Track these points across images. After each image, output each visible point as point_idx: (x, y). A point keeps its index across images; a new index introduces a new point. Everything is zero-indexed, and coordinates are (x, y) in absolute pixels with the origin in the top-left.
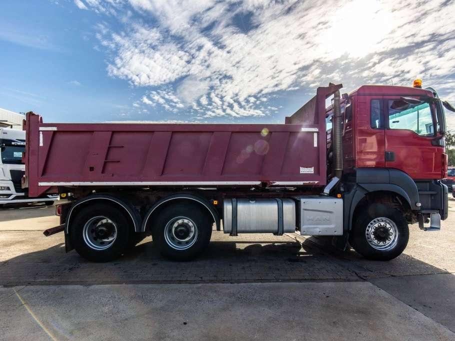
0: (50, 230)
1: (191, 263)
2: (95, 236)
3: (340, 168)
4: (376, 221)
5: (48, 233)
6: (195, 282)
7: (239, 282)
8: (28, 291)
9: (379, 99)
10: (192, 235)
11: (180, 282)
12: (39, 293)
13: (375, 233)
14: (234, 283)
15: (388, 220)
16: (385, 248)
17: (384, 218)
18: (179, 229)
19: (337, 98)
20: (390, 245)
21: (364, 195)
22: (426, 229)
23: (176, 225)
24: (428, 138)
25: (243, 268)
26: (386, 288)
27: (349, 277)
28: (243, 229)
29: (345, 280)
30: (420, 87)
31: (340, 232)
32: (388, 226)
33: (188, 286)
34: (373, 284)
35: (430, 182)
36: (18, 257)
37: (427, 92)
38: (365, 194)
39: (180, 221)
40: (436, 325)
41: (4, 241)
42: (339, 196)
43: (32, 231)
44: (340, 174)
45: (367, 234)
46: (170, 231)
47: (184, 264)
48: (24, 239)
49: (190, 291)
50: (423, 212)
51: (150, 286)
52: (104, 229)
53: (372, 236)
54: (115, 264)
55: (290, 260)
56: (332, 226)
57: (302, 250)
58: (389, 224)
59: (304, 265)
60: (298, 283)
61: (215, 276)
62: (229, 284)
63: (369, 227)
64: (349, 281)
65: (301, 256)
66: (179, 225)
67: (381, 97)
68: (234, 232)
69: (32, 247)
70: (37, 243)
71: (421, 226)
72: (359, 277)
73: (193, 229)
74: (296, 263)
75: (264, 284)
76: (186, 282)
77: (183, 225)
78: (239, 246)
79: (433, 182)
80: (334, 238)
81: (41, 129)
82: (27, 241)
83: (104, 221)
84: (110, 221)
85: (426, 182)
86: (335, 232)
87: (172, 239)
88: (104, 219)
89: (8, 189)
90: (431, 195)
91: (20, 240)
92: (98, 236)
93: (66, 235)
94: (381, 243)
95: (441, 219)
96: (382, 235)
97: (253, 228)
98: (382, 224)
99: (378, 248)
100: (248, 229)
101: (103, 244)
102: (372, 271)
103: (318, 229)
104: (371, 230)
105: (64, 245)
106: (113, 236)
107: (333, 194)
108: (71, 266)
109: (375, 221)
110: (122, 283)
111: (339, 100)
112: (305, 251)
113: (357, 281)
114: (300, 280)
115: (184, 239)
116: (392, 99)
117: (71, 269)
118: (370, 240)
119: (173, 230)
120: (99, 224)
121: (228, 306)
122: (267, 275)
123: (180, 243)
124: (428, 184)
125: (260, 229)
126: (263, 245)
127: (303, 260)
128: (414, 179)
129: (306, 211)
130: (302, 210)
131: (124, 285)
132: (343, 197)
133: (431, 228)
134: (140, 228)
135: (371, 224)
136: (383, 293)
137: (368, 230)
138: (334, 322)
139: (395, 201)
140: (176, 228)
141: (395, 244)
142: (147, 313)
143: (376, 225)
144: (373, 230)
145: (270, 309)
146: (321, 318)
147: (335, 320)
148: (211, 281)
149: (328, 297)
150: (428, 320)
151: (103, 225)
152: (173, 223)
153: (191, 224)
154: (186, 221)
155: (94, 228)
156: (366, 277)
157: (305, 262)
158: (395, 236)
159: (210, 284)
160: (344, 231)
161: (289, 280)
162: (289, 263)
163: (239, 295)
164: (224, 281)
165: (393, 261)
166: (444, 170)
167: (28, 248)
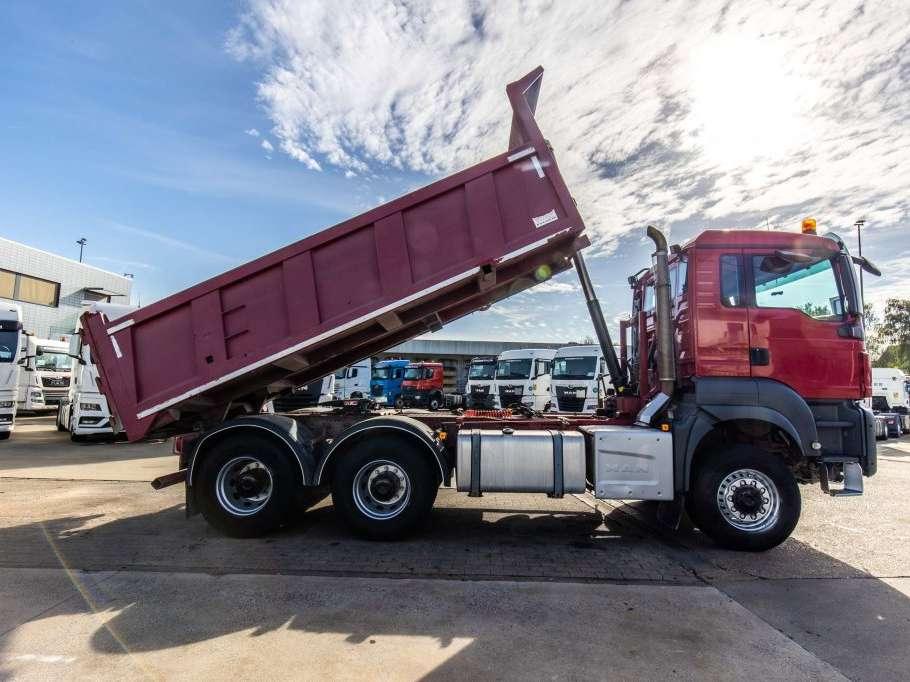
0: (162, 478)
1: (397, 544)
2: (236, 491)
3: (670, 376)
4: (738, 476)
5: (159, 484)
6: (400, 576)
7: (476, 578)
8: (121, 580)
9: (735, 254)
10: (401, 493)
11: (375, 575)
12: (138, 584)
13: (734, 499)
14: (467, 580)
15: (760, 475)
16: (757, 526)
17: (752, 472)
18: (380, 482)
19: (661, 253)
20: (766, 521)
21: (712, 428)
22: (834, 493)
23: (374, 475)
24: (831, 324)
25: (490, 556)
26: (743, 598)
27: (679, 579)
28: (491, 484)
29: (669, 583)
30: (814, 232)
31: (667, 494)
32: (759, 486)
33: (386, 581)
34: (721, 591)
35: (838, 404)
36: (108, 524)
37: (825, 241)
38: (713, 425)
39: (382, 469)
40: (820, 664)
41: (87, 499)
42: (665, 427)
43: (134, 482)
44: (670, 388)
45: (721, 500)
46: (363, 486)
47: (385, 545)
48: (119, 496)
49: (389, 590)
50: (826, 459)
51: (322, 579)
52: (253, 479)
53: (730, 504)
54: (268, 542)
55: (577, 545)
56: (654, 483)
57: (603, 528)
58: (761, 481)
59: (600, 553)
60: (581, 585)
61: (436, 568)
62: (460, 582)
63: (724, 486)
64: (678, 584)
65: (598, 537)
66: (380, 476)
67: (739, 251)
68: (475, 489)
69: (132, 509)
70: (140, 502)
71: (825, 487)
72: (698, 578)
73: (403, 483)
74: (585, 550)
75: (521, 583)
76: (385, 574)
77: (387, 475)
78: (488, 517)
79: (845, 404)
80: (660, 506)
81: (110, 331)
82: (123, 498)
83: (253, 466)
84: (262, 466)
85: (834, 404)
86: (659, 493)
87: (367, 500)
88: (252, 461)
89: (98, 408)
90: (844, 429)
91: (113, 496)
92: (242, 490)
93: (188, 488)
94: (748, 518)
95: (864, 474)
96: (748, 501)
97: (508, 483)
98: (749, 481)
99: (742, 527)
100: (500, 484)
101: (248, 505)
102: (725, 569)
103: (626, 488)
104: (727, 491)
105: (184, 508)
106: (265, 492)
107: (656, 423)
108: (193, 543)
109: (734, 477)
110: (275, 573)
111: (665, 257)
112: (606, 529)
113: (694, 584)
114: (585, 580)
115: (388, 500)
116: (759, 255)
117: (192, 548)
118: (726, 511)
119: (369, 483)
120: (245, 470)
121: (450, 617)
122: (529, 569)
123: (380, 508)
124: (836, 408)
125: (521, 484)
126: (532, 516)
127: (602, 546)
128: (804, 398)
129: (603, 455)
130: (597, 452)
131: (278, 576)
132: (671, 430)
133: (846, 492)
134: (312, 477)
135: (728, 481)
136: (735, 606)
137: (721, 493)
138: (631, 652)
139: (777, 439)
140: (374, 481)
141: (774, 520)
142: (309, 623)
143: (737, 484)
144: (731, 493)
145: (523, 626)
146: (611, 644)
147: (634, 648)
148: (430, 576)
149: (631, 609)
150: (808, 657)
151: (250, 472)
152: (369, 472)
153: (400, 474)
154: (392, 469)
155: (234, 477)
156: (712, 578)
157: (605, 549)
158: (775, 506)
159: (425, 581)
160: (676, 493)
161: (569, 579)
162: (574, 549)
163: (472, 600)
164: (451, 576)
165: (772, 552)
166: (864, 382)
167: (123, 510)
